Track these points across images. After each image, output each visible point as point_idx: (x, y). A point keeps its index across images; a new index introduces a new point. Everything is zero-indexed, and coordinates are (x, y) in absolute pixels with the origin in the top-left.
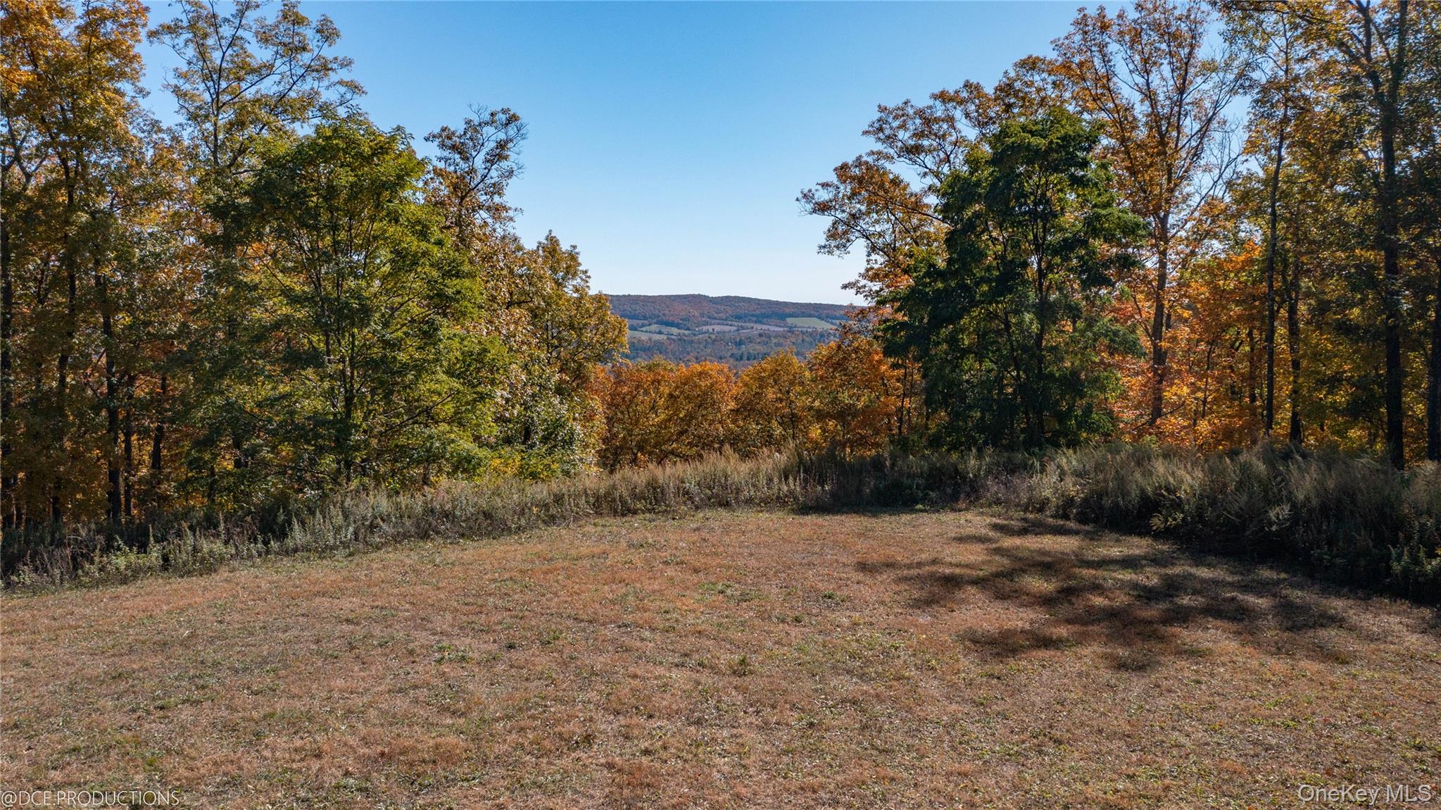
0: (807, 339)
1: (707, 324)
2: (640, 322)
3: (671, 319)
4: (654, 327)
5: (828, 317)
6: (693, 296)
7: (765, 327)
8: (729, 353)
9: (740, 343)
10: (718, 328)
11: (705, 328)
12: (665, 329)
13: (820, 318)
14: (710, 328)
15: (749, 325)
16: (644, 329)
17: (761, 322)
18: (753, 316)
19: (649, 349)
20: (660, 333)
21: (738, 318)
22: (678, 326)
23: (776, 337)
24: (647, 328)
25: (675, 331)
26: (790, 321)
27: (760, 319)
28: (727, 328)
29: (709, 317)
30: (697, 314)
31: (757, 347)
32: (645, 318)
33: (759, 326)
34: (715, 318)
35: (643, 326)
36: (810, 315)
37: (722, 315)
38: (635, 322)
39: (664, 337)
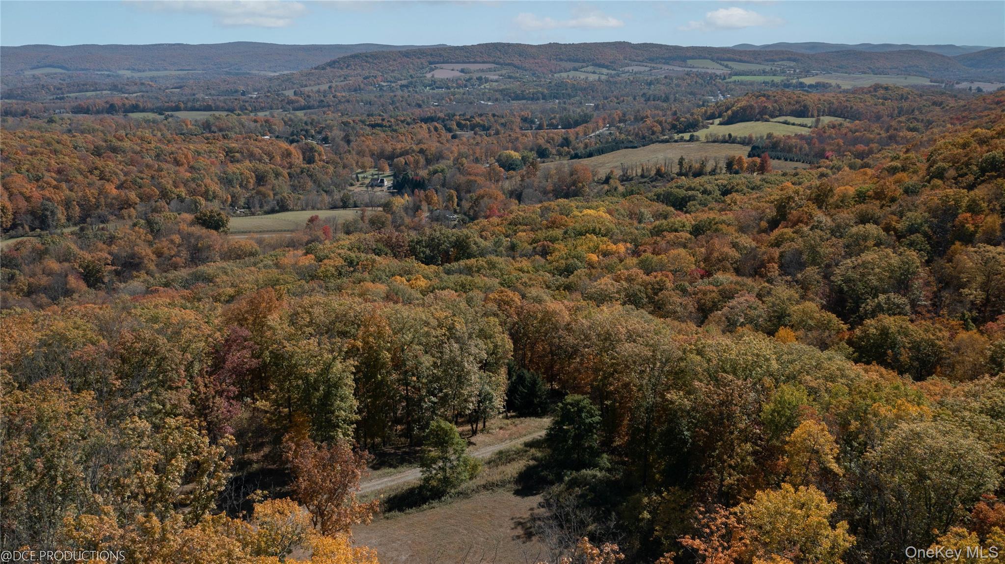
0: (700, 81)
1: (628, 65)
2: (580, 64)
3: (602, 62)
4: (590, 69)
5: (718, 59)
6: (620, 43)
7: (671, 67)
8: (642, 92)
9: (650, 84)
10: (636, 69)
11: (627, 69)
12: (598, 70)
13: (712, 60)
14: (630, 69)
15: (659, 66)
16: (583, 70)
17: (668, 64)
18: (662, 58)
19: (585, 89)
20: (594, 73)
21: (651, 60)
22: (607, 67)
23: (677, 79)
24: (585, 69)
25: (605, 71)
26: (690, 62)
27: (667, 61)
28: (642, 69)
29: (630, 60)
30: (621, 58)
31: (663, 87)
32: (584, 61)
33: (666, 67)
34: (635, 61)
35: (583, 67)
36: (705, 58)
37: (640, 58)
38: (577, 65)
39: (596, 77)
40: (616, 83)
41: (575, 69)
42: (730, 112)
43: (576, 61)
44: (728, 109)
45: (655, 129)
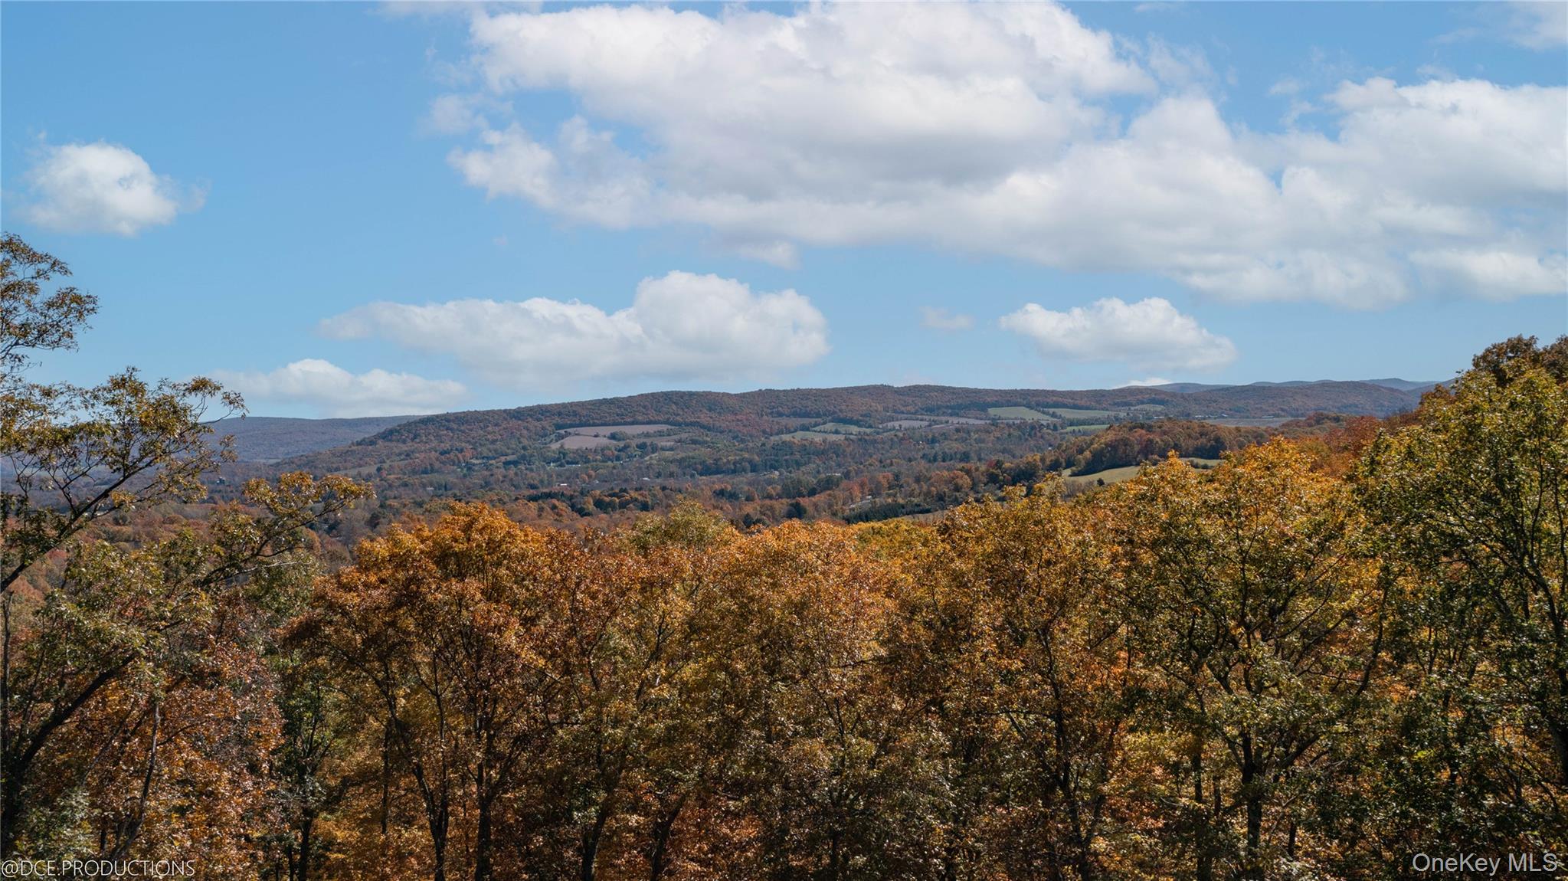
0: (1016, 433)
1: (892, 419)
2: (813, 421)
3: (849, 415)
4: (830, 426)
5: (1038, 405)
6: (875, 387)
7: (963, 420)
8: (921, 454)
9: (933, 441)
10: (905, 424)
11: (890, 425)
12: (842, 428)
13: (1029, 406)
14: (896, 424)
15: (944, 419)
16: (817, 428)
17: (957, 415)
18: (947, 407)
19: (823, 452)
20: (837, 432)
21: (930, 410)
22: (857, 423)
23: (977, 432)
24: (820, 427)
25: (854, 429)
26: (992, 411)
27: (956, 411)
28: (916, 424)
29: (895, 411)
30: (880, 408)
31: (955, 445)
32: (818, 415)
33: (955, 420)
34: (903, 412)
35: (816, 425)
36: (1016, 405)
37: (911, 408)
38: (806, 421)
39: (841, 437)
40: (875, 442)
41: (805, 428)
42: (1087, 454)
43: (807, 415)
44: (1081, 451)
45: (960, 482)
